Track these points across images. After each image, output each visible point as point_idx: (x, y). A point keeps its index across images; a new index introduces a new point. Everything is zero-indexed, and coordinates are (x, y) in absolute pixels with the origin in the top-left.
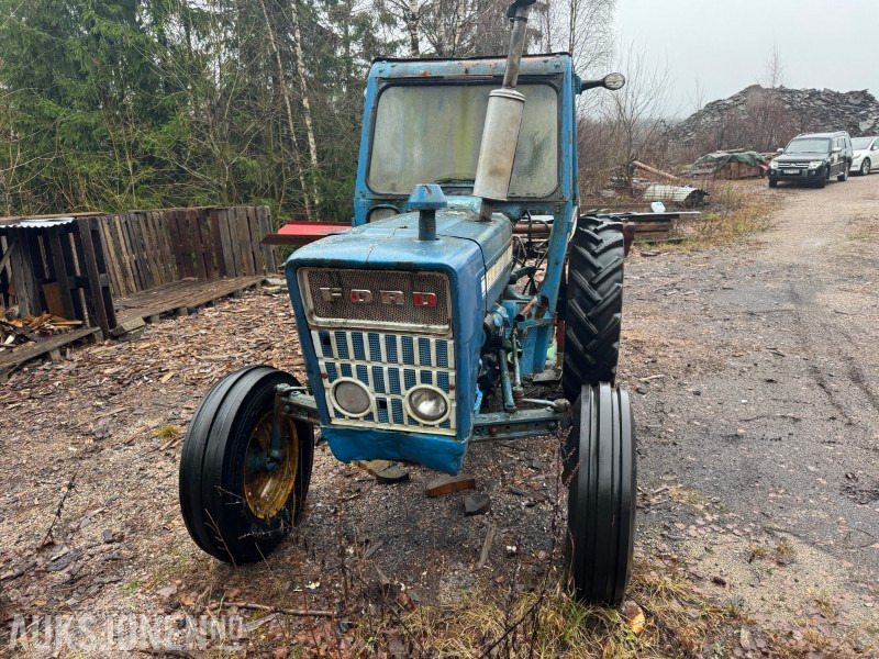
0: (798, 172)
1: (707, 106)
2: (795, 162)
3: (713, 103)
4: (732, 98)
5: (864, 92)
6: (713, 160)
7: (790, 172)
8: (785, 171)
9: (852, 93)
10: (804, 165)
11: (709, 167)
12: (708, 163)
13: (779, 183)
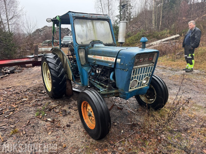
0: (67, 44)
1: (36, 30)
2: (66, 42)
3: (38, 29)
4: (42, 28)
5: (67, 28)
6: (47, 42)
7: (66, 44)
8: (65, 44)
9: (65, 28)
10: (68, 42)
11: (46, 44)
12: (46, 43)
13: (64, 46)
